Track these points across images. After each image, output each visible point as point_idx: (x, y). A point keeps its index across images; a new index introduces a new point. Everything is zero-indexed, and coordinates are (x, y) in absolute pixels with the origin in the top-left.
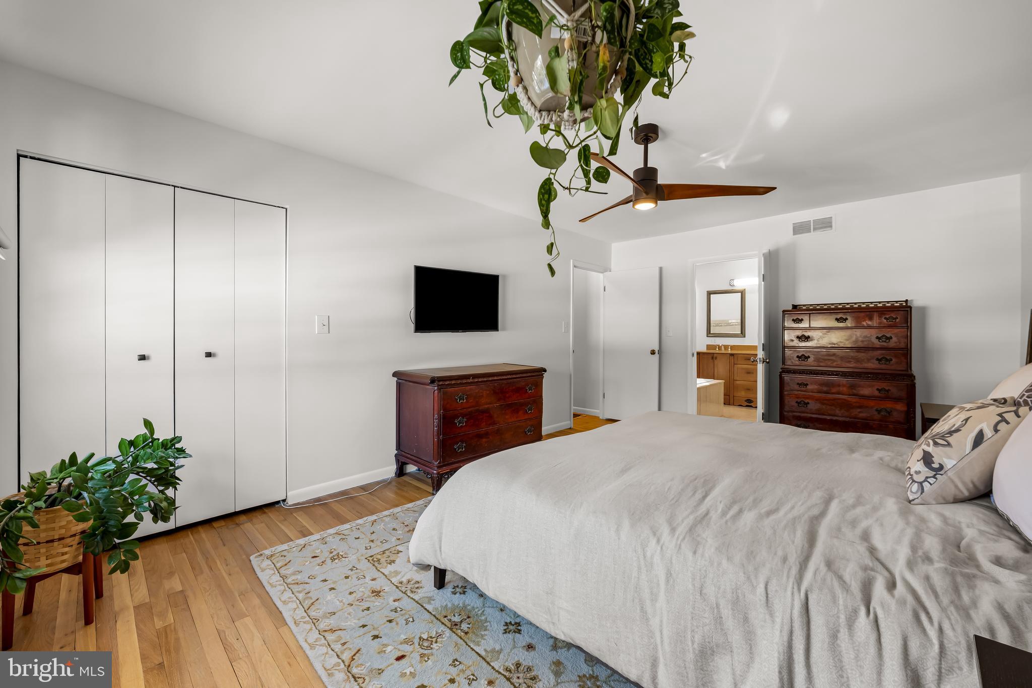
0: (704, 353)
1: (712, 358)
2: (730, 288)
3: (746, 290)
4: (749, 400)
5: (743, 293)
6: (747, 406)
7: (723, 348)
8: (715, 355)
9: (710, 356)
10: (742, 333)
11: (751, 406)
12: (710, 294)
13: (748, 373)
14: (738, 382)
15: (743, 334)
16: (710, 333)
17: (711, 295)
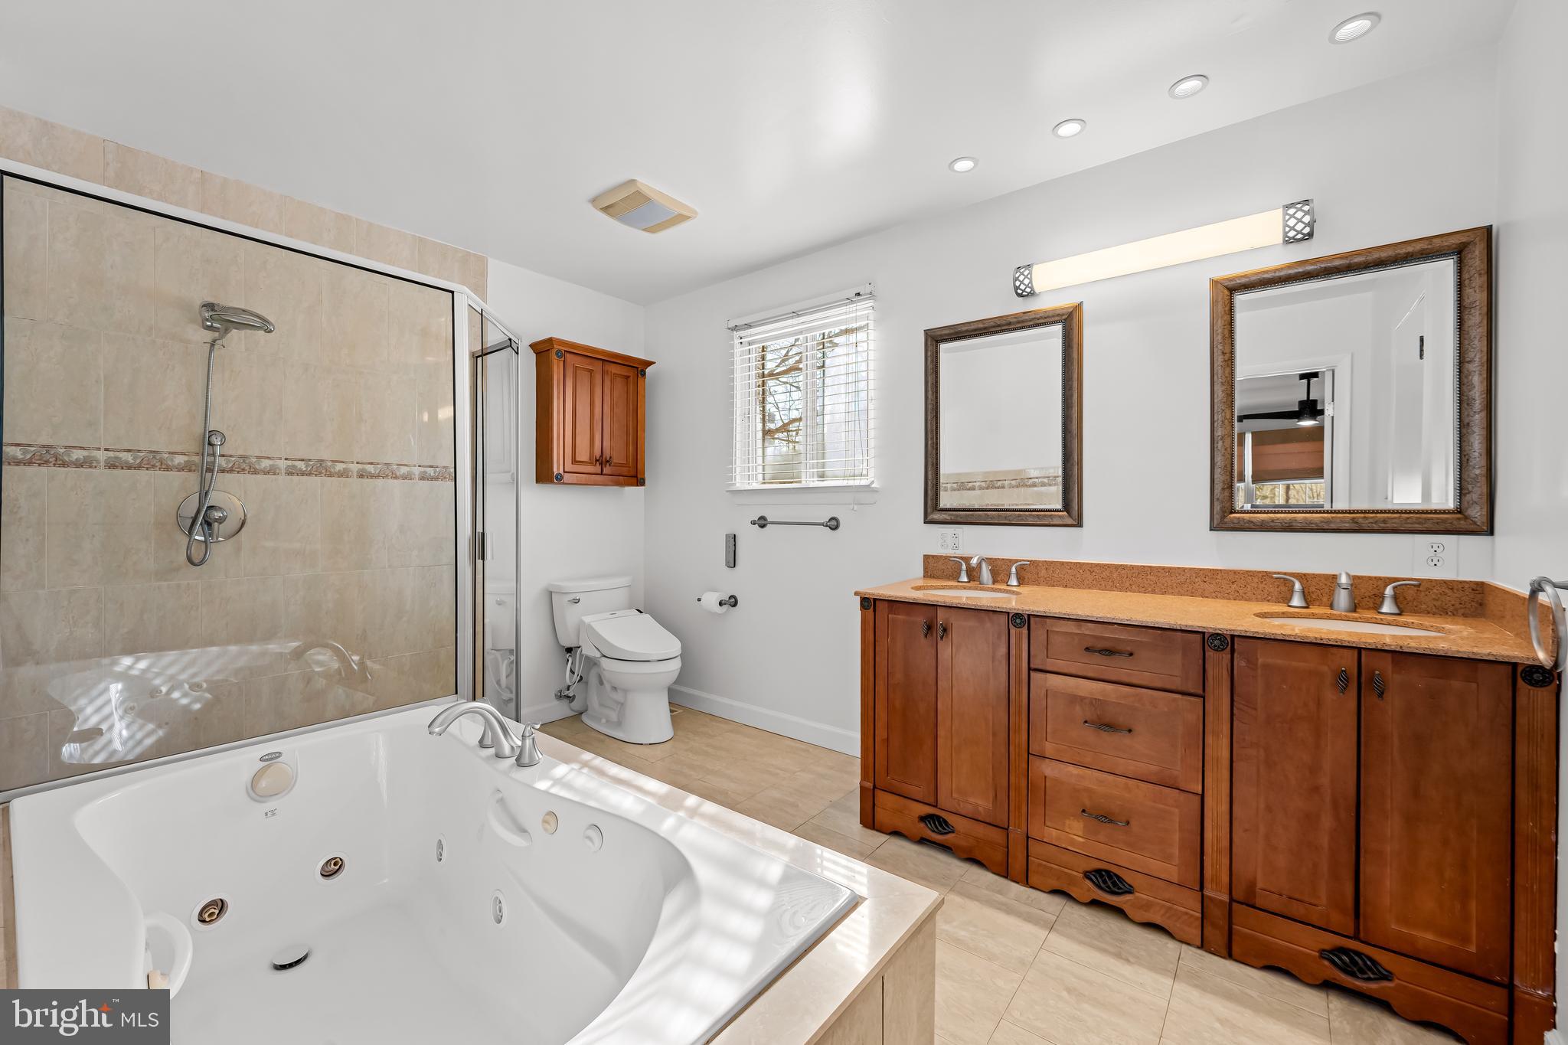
0: (894, 604)
1: (930, 628)
2: (1018, 307)
3: (1085, 307)
4: (1108, 872)
5: (1069, 321)
6: (1095, 904)
7: (986, 573)
8: (941, 616)
9: (920, 620)
10: (1067, 506)
11: (1119, 912)
12: (935, 339)
13: (1108, 726)
14: (1049, 769)
15: (1071, 511)
16: (936, 508)
17: (943, 347)
